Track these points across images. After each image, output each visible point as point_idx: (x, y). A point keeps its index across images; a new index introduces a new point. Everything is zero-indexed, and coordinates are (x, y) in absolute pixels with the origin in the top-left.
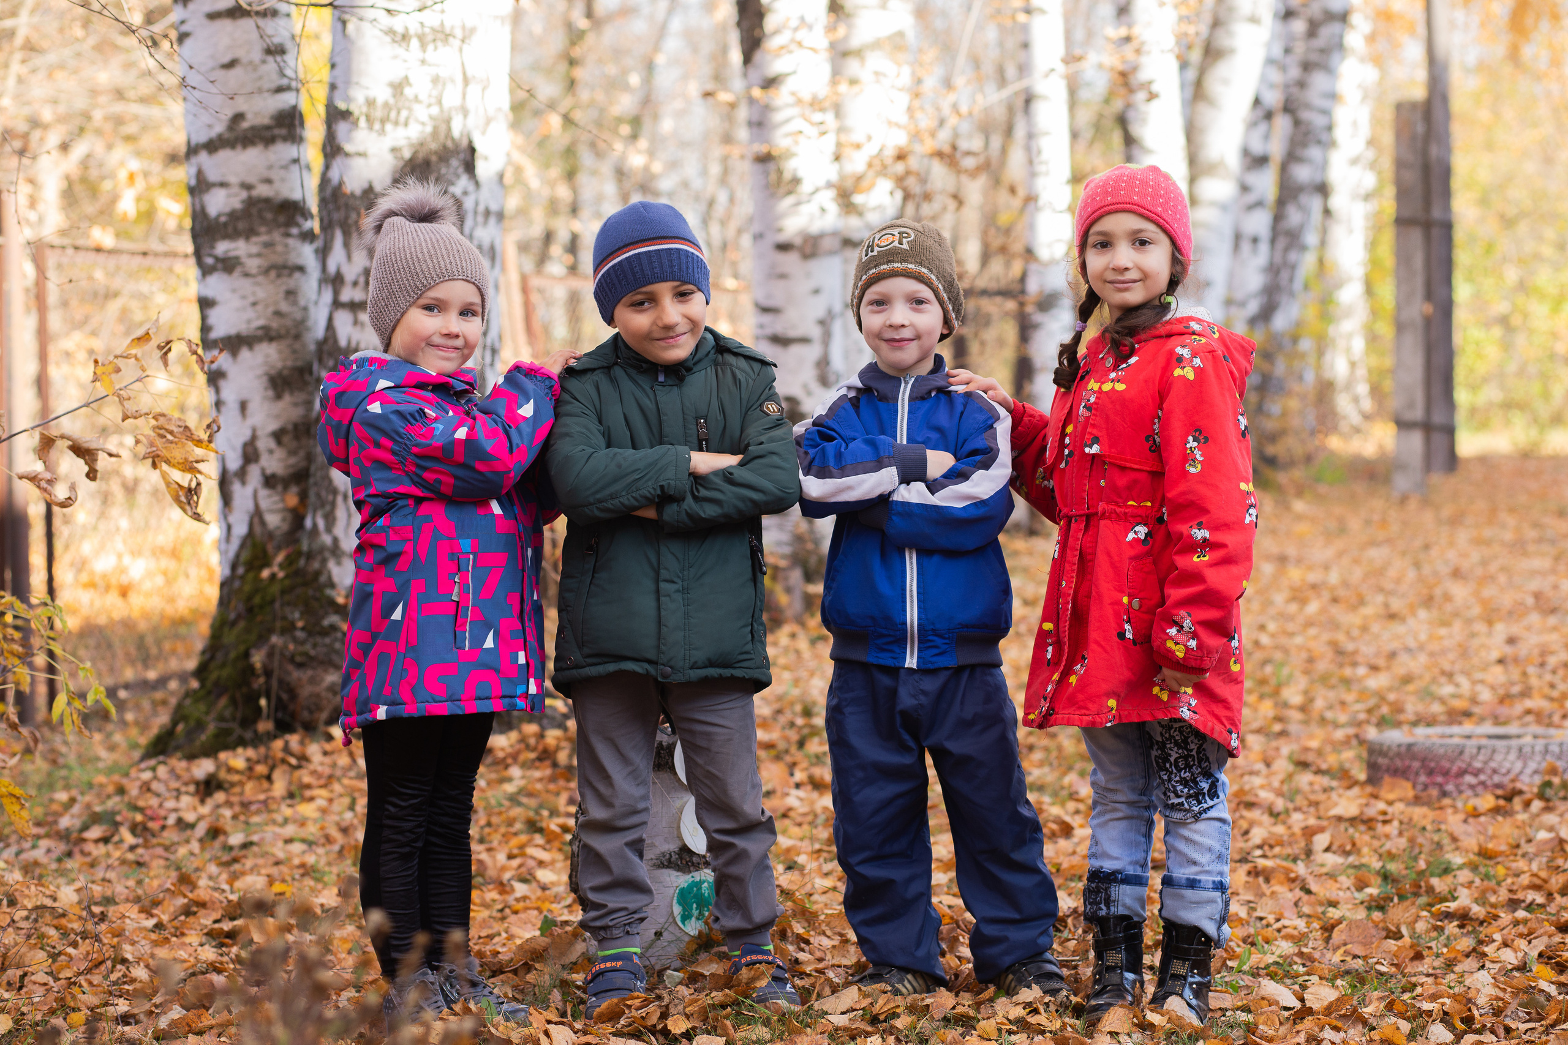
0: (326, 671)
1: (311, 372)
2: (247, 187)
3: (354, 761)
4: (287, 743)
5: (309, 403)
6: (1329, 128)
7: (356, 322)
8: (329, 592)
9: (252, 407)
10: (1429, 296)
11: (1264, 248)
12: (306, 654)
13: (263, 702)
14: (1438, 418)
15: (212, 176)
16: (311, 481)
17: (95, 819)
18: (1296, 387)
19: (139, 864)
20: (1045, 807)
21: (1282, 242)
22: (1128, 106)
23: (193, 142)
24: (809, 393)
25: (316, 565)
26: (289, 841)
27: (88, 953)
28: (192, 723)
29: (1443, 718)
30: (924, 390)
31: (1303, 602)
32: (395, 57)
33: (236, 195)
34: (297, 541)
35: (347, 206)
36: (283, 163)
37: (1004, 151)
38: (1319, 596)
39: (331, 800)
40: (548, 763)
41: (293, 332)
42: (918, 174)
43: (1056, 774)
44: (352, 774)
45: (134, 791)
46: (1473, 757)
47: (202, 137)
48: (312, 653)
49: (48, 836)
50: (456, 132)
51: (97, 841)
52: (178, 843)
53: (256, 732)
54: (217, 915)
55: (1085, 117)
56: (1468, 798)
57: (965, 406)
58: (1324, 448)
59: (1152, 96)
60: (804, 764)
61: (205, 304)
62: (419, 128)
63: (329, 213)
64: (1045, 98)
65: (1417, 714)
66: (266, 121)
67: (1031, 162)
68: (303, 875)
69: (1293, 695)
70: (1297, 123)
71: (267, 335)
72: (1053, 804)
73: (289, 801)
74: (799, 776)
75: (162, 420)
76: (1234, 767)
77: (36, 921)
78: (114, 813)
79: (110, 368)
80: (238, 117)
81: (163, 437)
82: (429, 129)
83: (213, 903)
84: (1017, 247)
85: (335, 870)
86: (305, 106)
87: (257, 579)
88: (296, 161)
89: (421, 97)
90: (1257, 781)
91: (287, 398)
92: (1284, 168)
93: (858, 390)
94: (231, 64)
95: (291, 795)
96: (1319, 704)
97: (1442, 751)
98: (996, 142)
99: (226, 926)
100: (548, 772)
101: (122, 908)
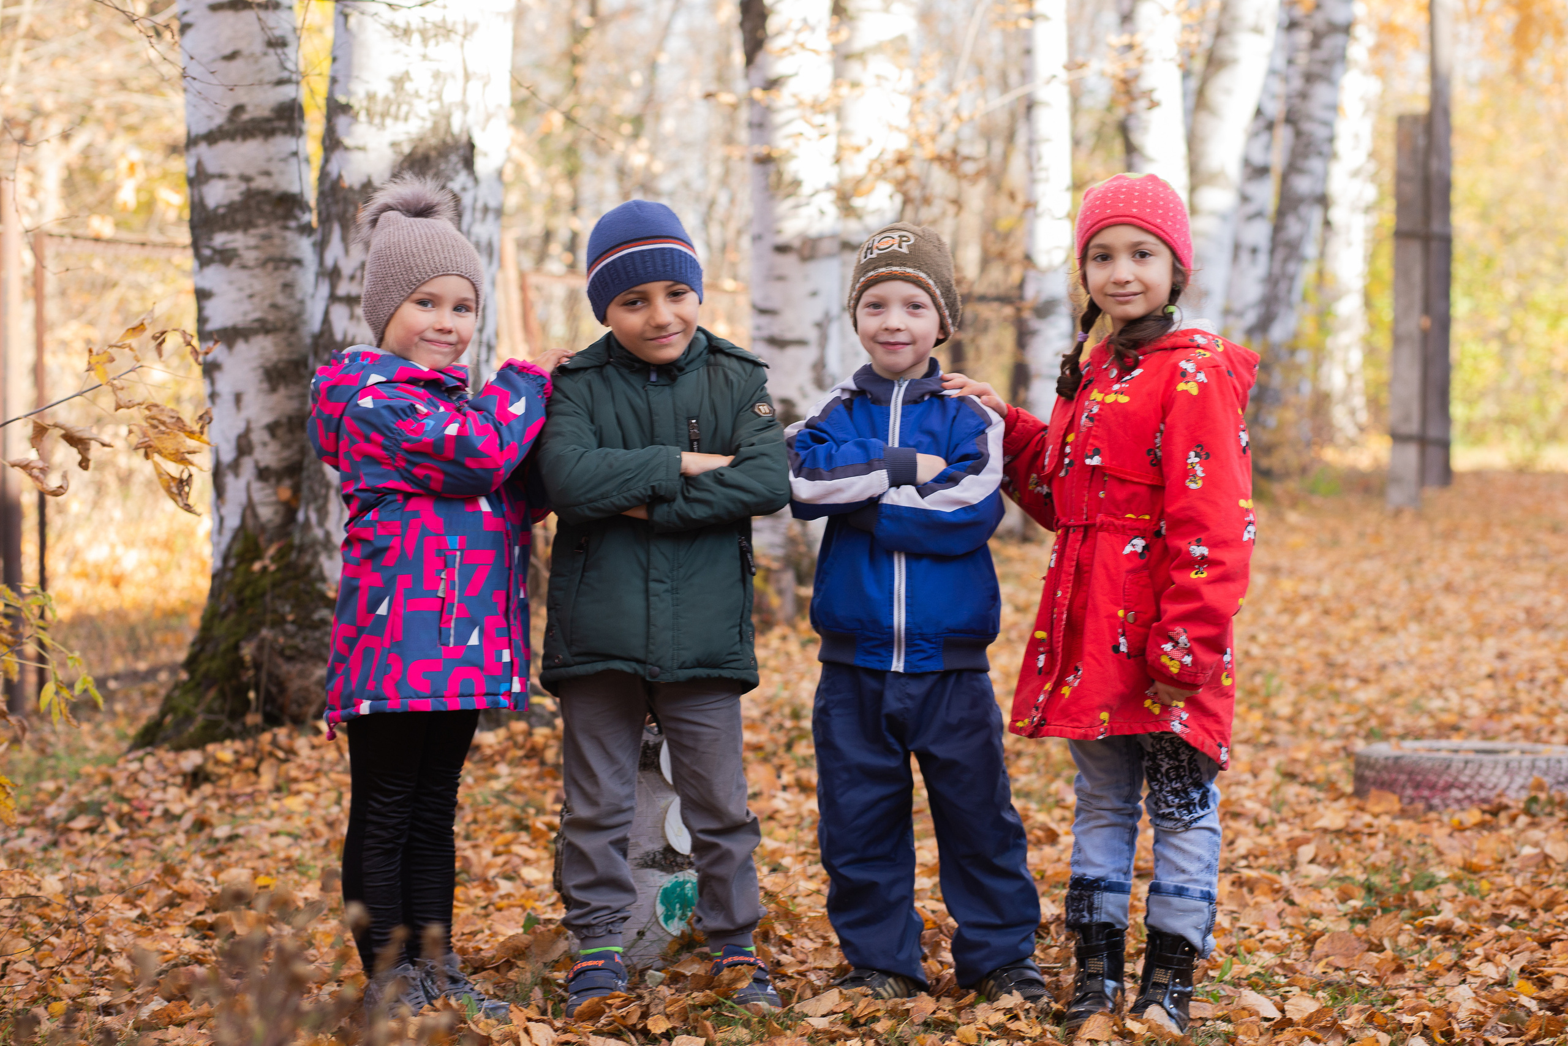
0: (315, 665)
1: (306, 365)
2: (246, 179)
3: (342, 755)
4: (275, 736)
5: (303, 396)
6: (1331, 140)
7: (352, 316)
8: (320, 586)
9: (247, 399)
10: (1427, 309)
11: (1263, 258)
12: (296, 648)
13: (252, 695)
14: (1433, 432)
15: (211, 167)
16: (305, 474)
17: (82, 809)
18: (1292, 398)
19: (125, 855)
20: (1031, 814)
21: (1281, 253)
22: (1130, 114)
23: (193, 133)
24: (805, 396)
25: (307, 559)
26: (275, 834)
27: (71, 943)
28: (181, 715)
29: (1431, 732)
30: (917, 393)
31: (1295, 613)
32: (397, 52)
33: (234, 187)
34: (289, 535)
35: (346, 200)
36: (283, 155)
37: (1006, 157)
38: (1311, 608)
39: (317, 794)
40: (535, 761)
41: (289, 325)
42: (917, 179)
43: (1043, 781)
44: (340, 768)
45: (121, 782)
46: (1460, 772)
47: (202, 129)
48: (302, 646)
49: (34, 825)
50: (456, 127)
51: (83, 831)
52: (164, 835)
53: (244, 724)
54: (201, 907)
55: (1087, 124)
56: (1454, 812)
57: (958, 410)
58: (1318, 460)
59: (1154, 105)
60: (792, 767)
61: (202, 295)
62: (419, 123)
63: (328, 206)
64: (1046, 104)
65: (1405, 727)
66: (266, 113)
67: (1031, 168)
68: (288, 869)
69: (1282, 706)
70: (1298, 134)
71: (263, 327)
72: (1039, 811)
73: (276, 795)
74: (786, 778)
75: (154, 410)
76: (1222, 778)
77: (19, 909)
78: (101, 803)
79: (104, 358)
80: (239, 109)
81: (155, 427)
82: (429, 124)
83: (197, 895)
84: (1017, 253)
85: (320, 864)
86: (304, 97)
87: (249, 572)
88: (295, 154)
89: (421, 92)
90: (1244, 791)
91: (282, 391)
92: (1285, 178)
93: (852, 392)
94: (232, 56)
95: (278, 789)
96: (1308, 715)
97: (1429, 765)
98: (998, 148)
99: (210, 918)
100: (535, 770)
101: (106, 898)
